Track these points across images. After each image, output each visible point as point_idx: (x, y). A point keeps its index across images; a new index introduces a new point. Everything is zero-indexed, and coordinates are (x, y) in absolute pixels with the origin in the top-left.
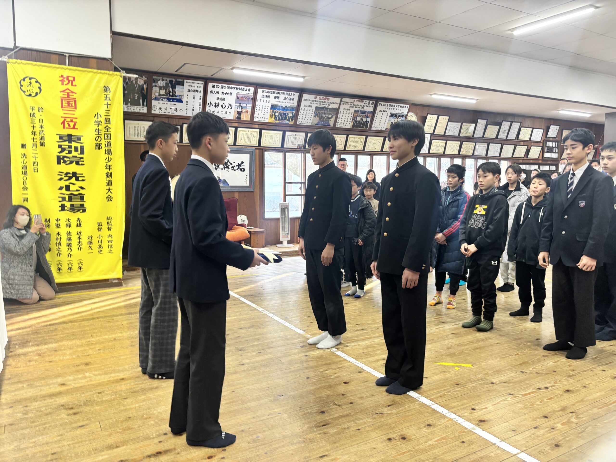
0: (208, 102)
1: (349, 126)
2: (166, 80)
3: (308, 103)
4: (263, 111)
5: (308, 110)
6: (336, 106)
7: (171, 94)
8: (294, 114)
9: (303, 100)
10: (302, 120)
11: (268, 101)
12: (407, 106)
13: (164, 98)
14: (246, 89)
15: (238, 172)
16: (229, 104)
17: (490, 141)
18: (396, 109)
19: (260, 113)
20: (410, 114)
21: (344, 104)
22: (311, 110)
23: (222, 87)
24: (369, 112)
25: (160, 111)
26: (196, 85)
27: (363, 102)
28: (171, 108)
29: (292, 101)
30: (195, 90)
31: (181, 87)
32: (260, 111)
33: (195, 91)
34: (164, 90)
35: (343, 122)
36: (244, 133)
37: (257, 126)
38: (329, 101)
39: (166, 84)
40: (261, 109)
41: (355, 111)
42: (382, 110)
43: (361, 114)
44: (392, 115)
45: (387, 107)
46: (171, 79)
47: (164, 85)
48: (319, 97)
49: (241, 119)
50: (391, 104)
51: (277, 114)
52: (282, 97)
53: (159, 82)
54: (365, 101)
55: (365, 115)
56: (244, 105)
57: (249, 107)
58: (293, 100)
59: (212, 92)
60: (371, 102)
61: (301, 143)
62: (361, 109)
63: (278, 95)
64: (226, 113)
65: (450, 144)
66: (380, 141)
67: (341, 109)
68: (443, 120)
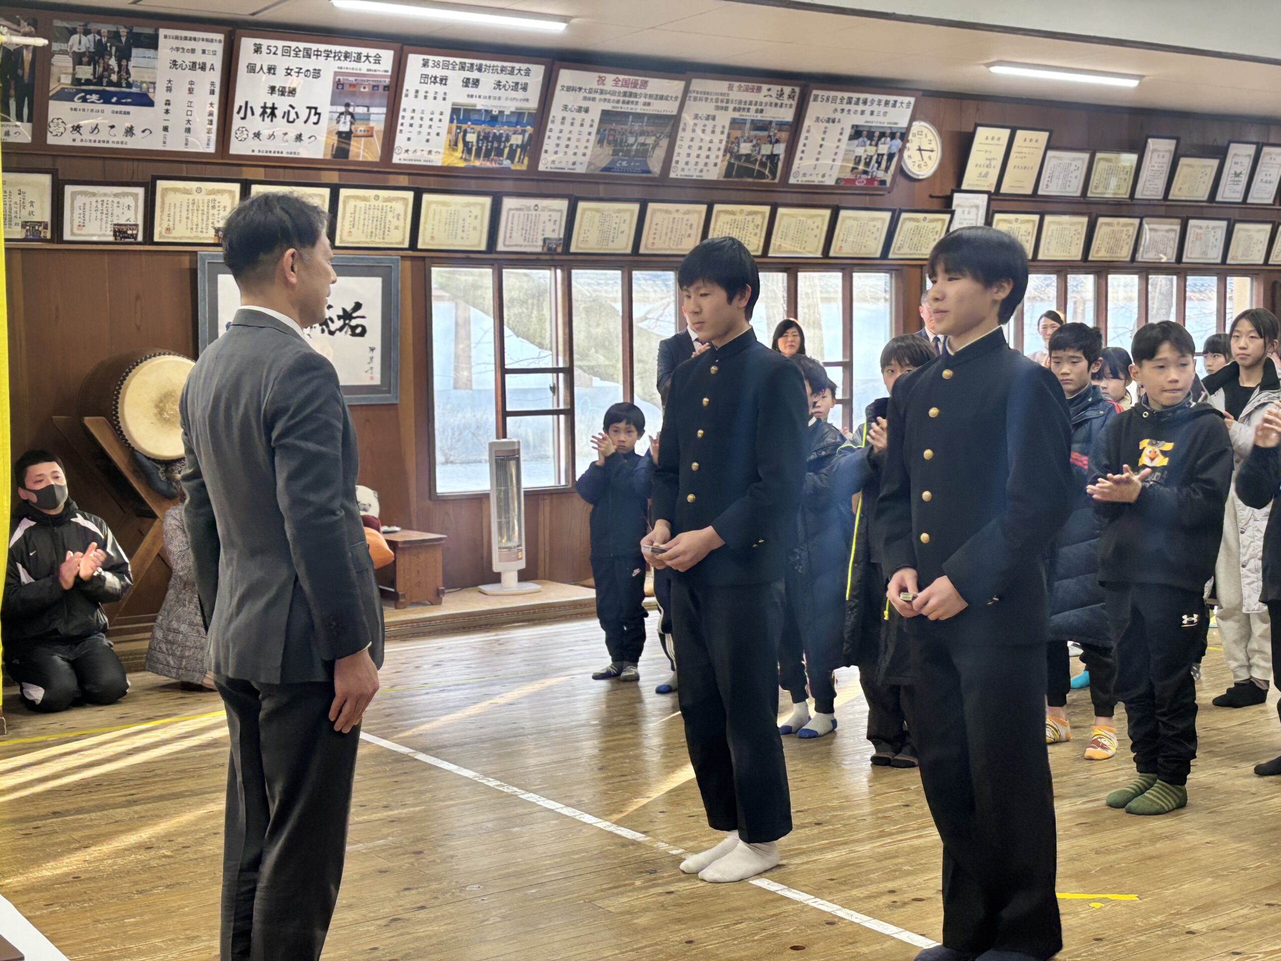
0: (239, 102)
1: (714, 174)
2: (99, 33)
3: (575, 100)
4: (425, 129)
5: (578, 122)
6: (670, 108)
7: (114, 77)
8: (531, 136)
9: (558, 87)
10: (554, 157)
11: (440, 97)
12: (906, 99)
13: (91, 92)
14: (367, 57)
15: (344, 337)
16: (310, 108)
17: (1190, 213)
18: (872, 113)
19: (413, 136)
20: (917, 125)
21: (695, 99)
22: (587, 123)
23: (286, 52)
24: (781, 125)
25: (76, 136)
26: (199, 46)
27: (759, 90)
28: (112, 127)
29: (520, 94)
30: (194, 63)
31: (150, 52)
32: (416, 128)
33: (193, 66)
34: (89, 64)
35: (692, 160)
36: (361, 204)
37: (404, 180)
38: (649, 90)
39: (98, 44)
40: (417, 122)
41: (734, 122)
42: (824, 115)
43: (753, 133)
44: (857, 133)
45: (839, 107)
46: (113, 28)
47: (92, 50)
48: (614, 76)
49: (352, 157)
50: (855, 96)
51: (471, 138)
52: (488, 80)
53: (75, 38)
54: (765, 87)
55: (765, 133)
56: (361, 110)
57: (378, 115)
58: (525, 88)
59: (252, 68)
60: (787, 90)
61: (554, 236)
62: (751, 115)
63: (475, 75)
64: (299, 138)
65: (1054, 227)
66: (818, 221)
67: (687, 118)
68: (1028, 144)
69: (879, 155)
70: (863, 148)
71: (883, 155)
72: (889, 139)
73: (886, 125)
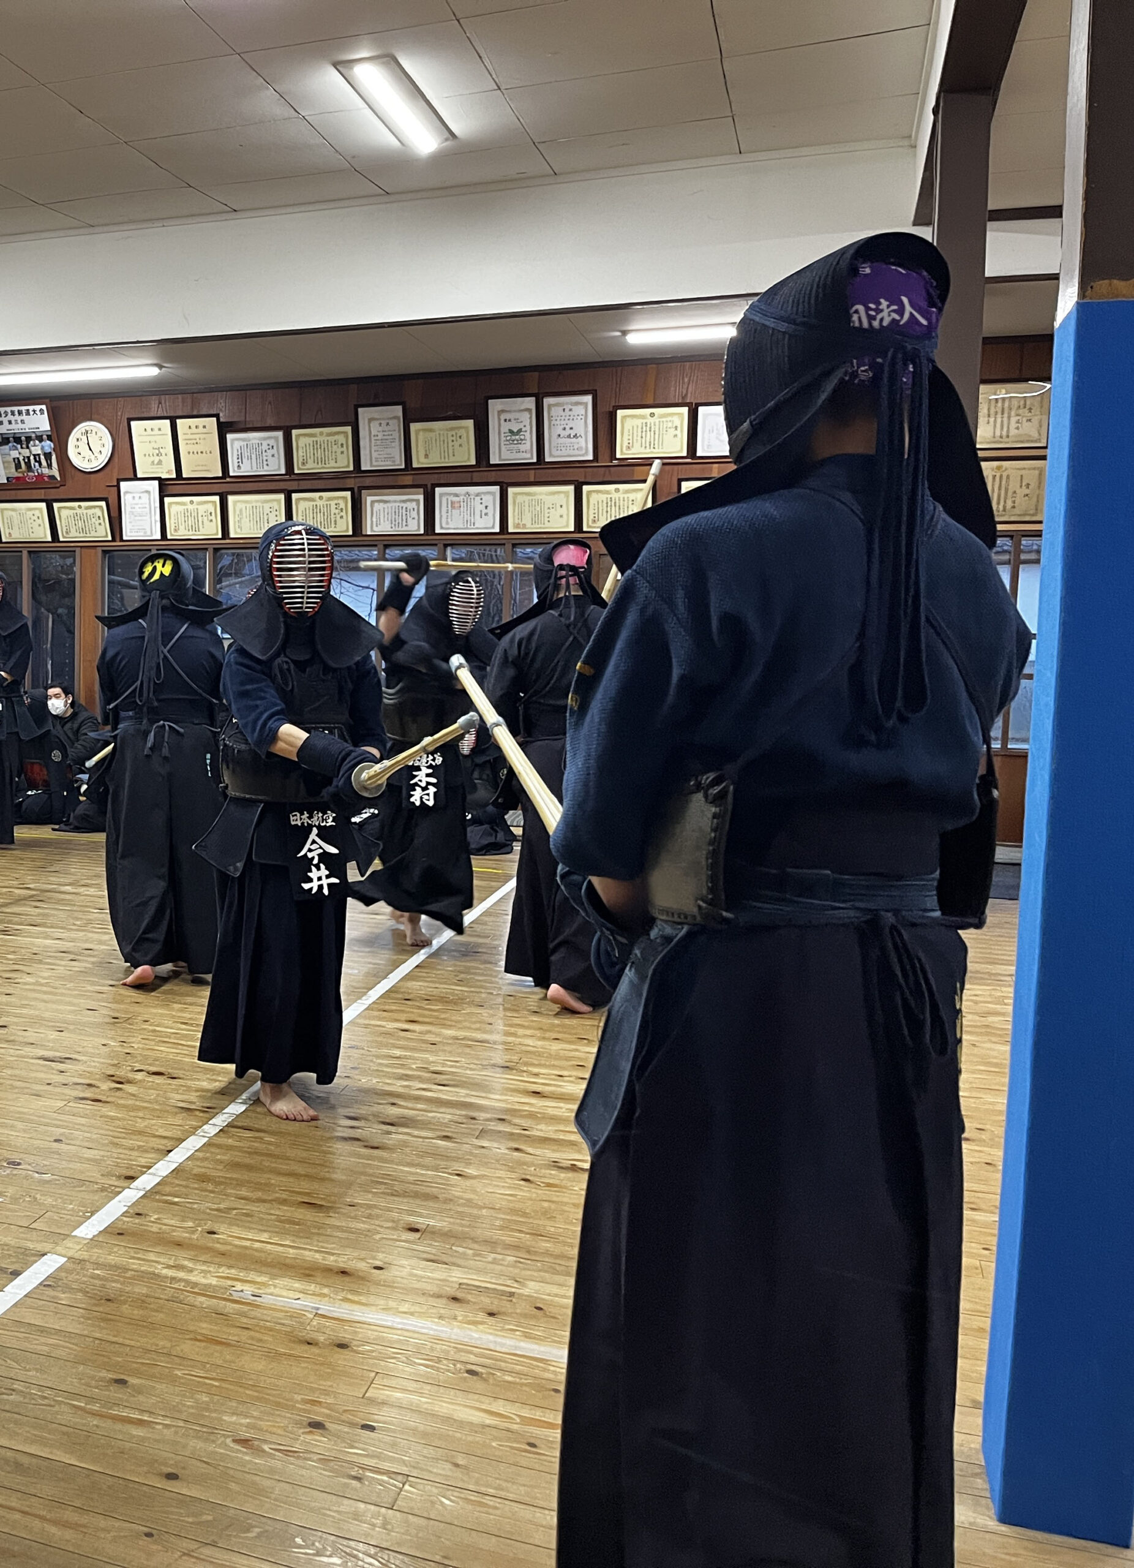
12: (37, 408)
17: (434, 479)
18: (10, 422)
20: (86, 426)
44: (4, 440)
65: (239, 506)
68: (195, 430)
69: (34, 455)
70: (17, 452)
71: (39, 455)
72: (37, 442)
73: (27, 430)
